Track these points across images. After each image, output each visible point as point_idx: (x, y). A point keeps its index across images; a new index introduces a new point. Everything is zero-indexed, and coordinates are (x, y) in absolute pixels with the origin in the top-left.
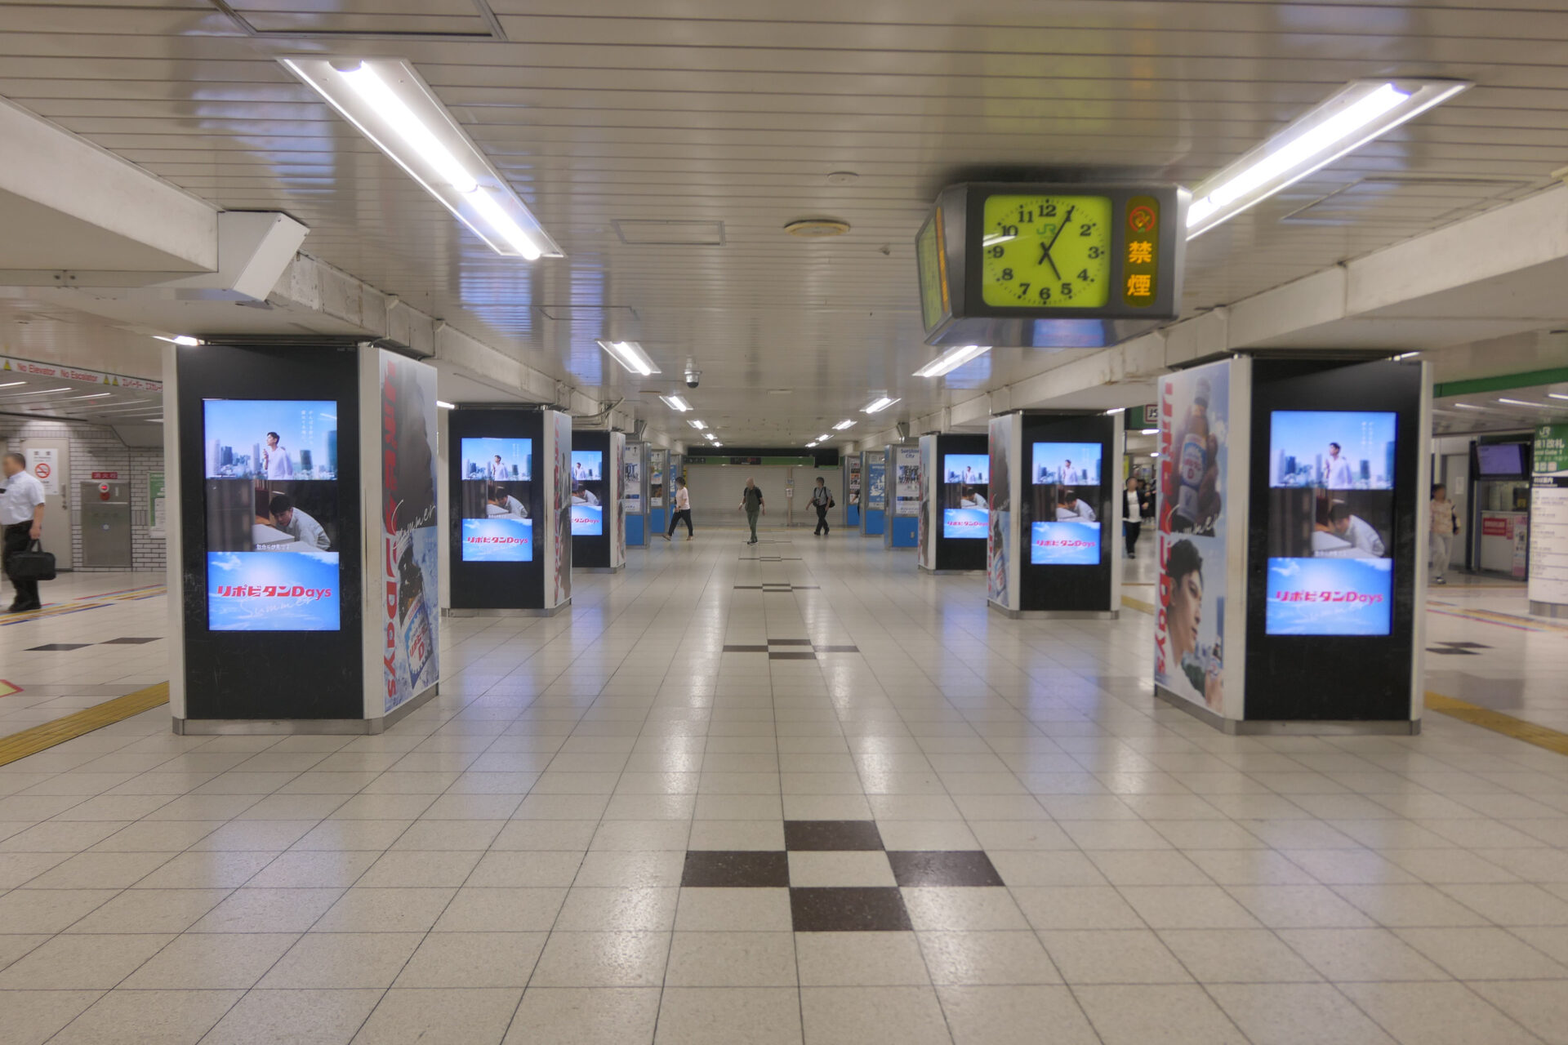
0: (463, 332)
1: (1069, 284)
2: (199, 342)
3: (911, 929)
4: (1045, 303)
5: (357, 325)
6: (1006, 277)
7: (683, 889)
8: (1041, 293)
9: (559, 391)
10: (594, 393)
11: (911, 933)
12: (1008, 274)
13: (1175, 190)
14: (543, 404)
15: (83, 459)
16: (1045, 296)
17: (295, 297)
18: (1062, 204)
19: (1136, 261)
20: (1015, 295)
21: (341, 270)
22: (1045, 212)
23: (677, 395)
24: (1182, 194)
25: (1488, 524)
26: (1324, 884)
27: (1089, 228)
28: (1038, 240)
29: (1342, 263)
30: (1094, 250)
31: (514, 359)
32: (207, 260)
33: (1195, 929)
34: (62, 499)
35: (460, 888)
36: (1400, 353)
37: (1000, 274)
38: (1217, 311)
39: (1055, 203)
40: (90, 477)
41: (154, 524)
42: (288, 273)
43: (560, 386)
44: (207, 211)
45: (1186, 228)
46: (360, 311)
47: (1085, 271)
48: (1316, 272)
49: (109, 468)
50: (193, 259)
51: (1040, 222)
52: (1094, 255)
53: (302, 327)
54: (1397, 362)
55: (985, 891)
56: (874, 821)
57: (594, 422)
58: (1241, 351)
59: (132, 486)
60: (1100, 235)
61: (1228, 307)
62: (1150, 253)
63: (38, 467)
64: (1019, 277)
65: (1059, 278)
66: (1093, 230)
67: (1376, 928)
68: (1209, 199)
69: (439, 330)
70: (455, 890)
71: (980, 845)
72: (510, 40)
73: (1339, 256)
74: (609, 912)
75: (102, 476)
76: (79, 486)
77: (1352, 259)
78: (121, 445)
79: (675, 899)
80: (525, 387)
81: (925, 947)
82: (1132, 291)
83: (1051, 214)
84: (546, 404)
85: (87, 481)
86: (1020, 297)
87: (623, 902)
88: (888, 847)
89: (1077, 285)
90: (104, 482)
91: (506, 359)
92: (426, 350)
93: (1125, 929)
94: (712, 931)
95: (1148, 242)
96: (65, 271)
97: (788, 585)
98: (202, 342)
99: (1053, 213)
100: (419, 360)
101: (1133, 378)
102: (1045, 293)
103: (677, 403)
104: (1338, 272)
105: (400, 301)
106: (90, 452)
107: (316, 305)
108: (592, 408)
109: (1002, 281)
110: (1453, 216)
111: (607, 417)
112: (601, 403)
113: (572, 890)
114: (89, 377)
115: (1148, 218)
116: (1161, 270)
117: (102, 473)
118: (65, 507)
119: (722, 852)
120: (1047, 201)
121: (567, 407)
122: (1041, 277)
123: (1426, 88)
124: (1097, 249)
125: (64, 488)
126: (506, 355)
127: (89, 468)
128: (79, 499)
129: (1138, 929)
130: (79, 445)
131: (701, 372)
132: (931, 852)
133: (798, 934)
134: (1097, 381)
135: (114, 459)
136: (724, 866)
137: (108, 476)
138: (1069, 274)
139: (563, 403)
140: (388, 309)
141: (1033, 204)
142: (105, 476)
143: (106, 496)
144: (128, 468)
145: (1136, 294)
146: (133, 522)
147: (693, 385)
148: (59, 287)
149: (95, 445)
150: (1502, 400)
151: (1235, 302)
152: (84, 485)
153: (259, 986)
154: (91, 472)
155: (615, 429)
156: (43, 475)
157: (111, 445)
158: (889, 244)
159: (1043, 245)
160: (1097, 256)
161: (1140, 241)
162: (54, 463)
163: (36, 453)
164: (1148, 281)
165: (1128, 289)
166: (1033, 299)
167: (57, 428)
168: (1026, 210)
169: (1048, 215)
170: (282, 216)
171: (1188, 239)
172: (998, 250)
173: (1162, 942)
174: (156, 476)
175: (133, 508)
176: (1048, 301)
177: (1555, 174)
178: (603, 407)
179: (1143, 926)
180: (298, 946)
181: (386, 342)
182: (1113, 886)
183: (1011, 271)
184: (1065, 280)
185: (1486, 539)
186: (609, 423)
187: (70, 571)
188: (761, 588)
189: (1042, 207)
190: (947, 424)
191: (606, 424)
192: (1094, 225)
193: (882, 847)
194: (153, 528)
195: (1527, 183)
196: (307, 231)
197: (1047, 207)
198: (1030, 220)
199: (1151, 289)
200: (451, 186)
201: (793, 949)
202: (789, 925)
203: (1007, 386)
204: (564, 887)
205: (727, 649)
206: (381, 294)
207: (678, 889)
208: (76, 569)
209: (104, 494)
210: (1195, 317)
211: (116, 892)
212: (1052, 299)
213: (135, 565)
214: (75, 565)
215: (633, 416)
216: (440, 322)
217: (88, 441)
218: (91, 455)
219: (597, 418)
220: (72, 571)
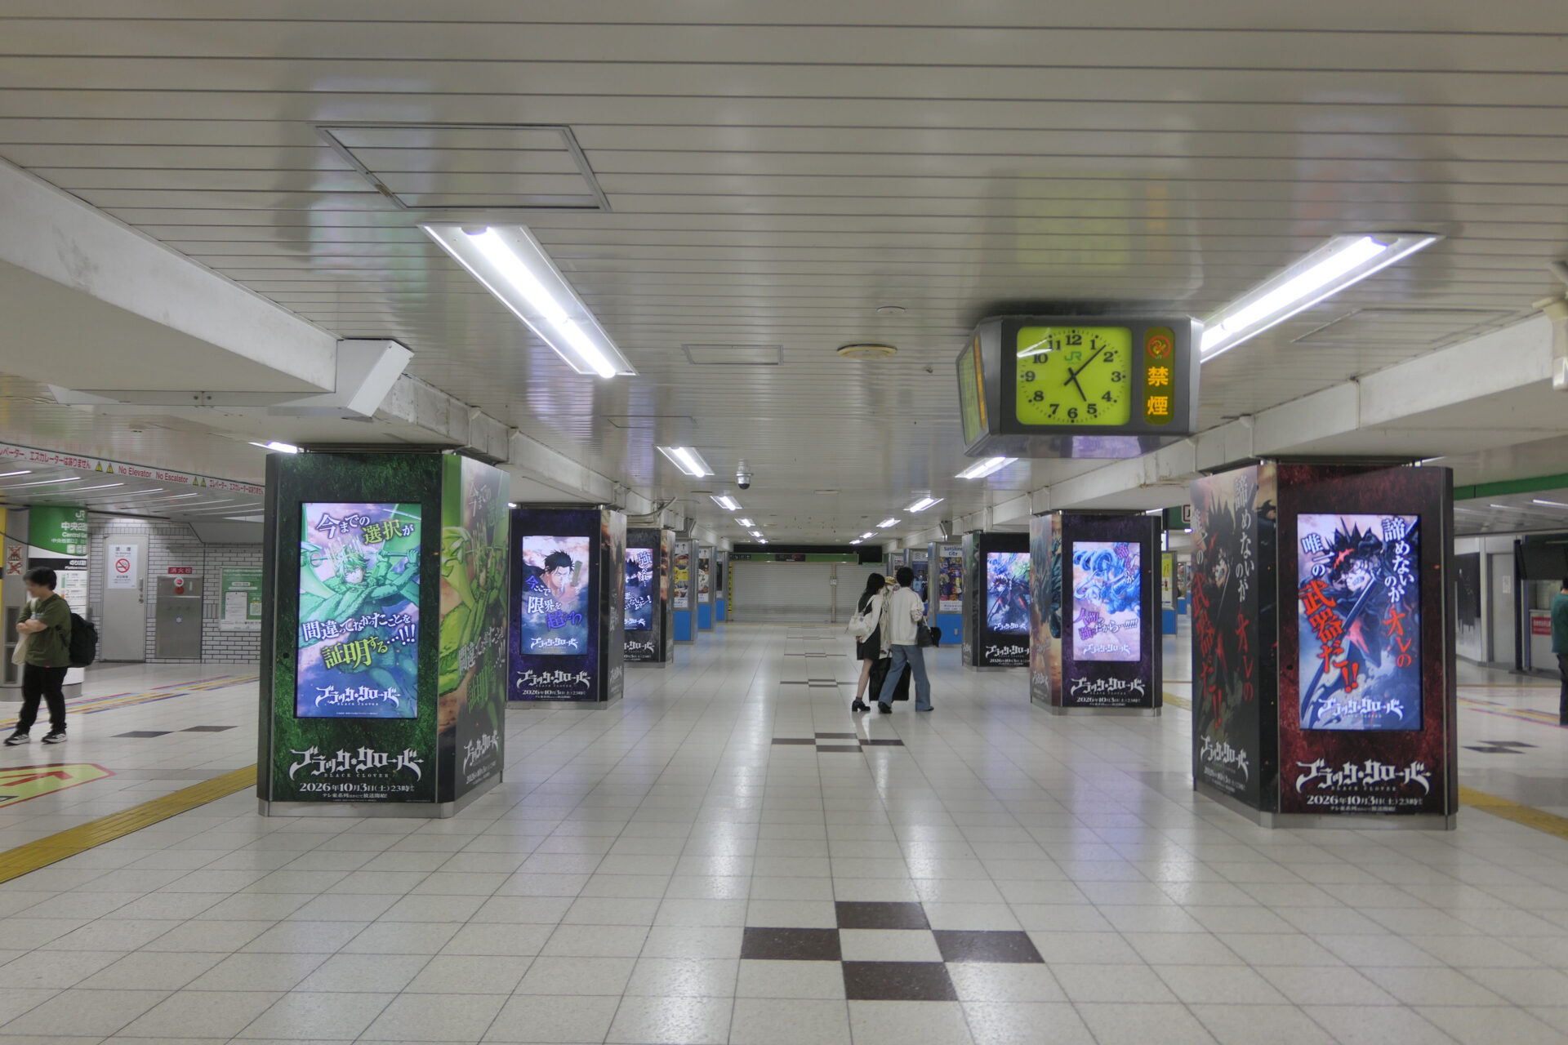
0: (533, 439)
1: (1094, 405)
2: (298, 450)
3: (957, 1000)
4: (1073, 421)
5: (444, 435)
6: (1038, 398)
7: (742, 960)
8: (1069, 413)
9: (616, 491)
10: (647, 493)
11: (957, 1002)
12: (1039, 396)
13: (1190, 320)
14: (600, 504)
15: (161, 554)
16: (1073, 415)
17: (395, 413)
18: (1087, 334)
19: (1154, 385)
20: (1046, 414)
21: (433, 386)
22: (1072, 340)
23: (727, 495)
24: (1195, 324)
25: (1536, 623)
26: (1351, 966)
27: (1112, 355)
28: (1065, 366)
29: (1354, 379)
30: (1116, 374)
31: (577, 462)
32: (327, 384)
33: (1225, 1004)
34: (139, 593)
35: (537, 956)
36: (1420, 459)
37: (1032, 396)
38: (1243, 420)
39: (1080, 334)
40: (167, 571)
41: (223, 617)
42: (392, 392)
43: (617, 486)
44: (328, 339)
45: (1200, 351)
46: (447, 423)
47: (1108, 393)
48: (1332, 386)
49: (185, 563)
50: (317, 382)
51: (1067, 350)
52: (1116, 379)
53: (397, 438)
54: (1418, 468)
55: (1025, 967)
56: (920, 903)
57: (647, 521)
58: (1266, 457)
59: (205, 580)
60: (1121, 361)
61: (1252, 417)
62: (1166, 377)
63: (119, 562)
64: (1050, 398)
65: (1085, 400)
66: (1115, 357)
67: (1398, 1006)
68: (1222, 326)
69: (513, 438)
70: (531, 959)
71: (1021, 926)
72: (614, 210)
73: (1352, 371)
74: (675, 980)
75: (178, 571)
76: (156, 580)
77: (1363, 375)
78: (198, 542)
79: (736, 970)
80: (586, 488)
81: (970, 1015)
82: (1151, 410)
83: (1077, 343)
84: (603, 504)
85: (164, 575)
86: (1050, 416)
87: (688, 971)
88: (934, 926)
89: (1102, 405)
90: (179, 577)
91: (568, 460)
92: (502, 457)
93: (1158, 1003)
94: (771, 998)
95: (1165, 368)
96: (203, 392)
97: (834, 681)
98: (302, 450)
99: (1079, 342)
100: (494, 465)
101: (1167, 482)
102: (1073, 413)
103: (728, 503)
104: (1352, 385)
105: (482, 412)
106: (168, 548)
107: (411, 418)
108: (645, 506)
109: (1034, 402)
110: (1450, 339)
111: (659, 516)
112: (654, 502)
113: (640, 960)
114: (181, 479)
115: (1165, 346)
116: (1176, 391)
117: (177, 568)
118: (141, 601)
119: (777, 929)
120: (1074, 332)
121: (623, 507)
122: (1068, 398)
123: (1401, 240)
124: (1119, 374)
125: (141, 582)
126: (570, 458)
127: (166, 563)
128: (155, 593)
129: (1171, 1003)
130: (159, 541)
131: (752, 474)
132: (974, 932)
133: (850, 1001)
134: (1132, 484)
135: (190, 555)
136: (780, 941)
137: (184, 571)
138: (1093, 396)
139: (619, 503)
140: (470, 420)
141: (1061, 334)
142: (181, 571)
143: (180, 591)
144: (202, 563)
145: (1155, 413)
146: (205, 616)
147: (745, 486)
148: (196, 406)
149: (173, 541)
150: (1535, 501)
151: (1259, 412)
152: (161, 580)
153: (363, 1037)
154: (167, 567)
155: (666, 527)
156: (123, 570)
157: (188, 542)
158: (932, 363)
159: (1070, 370)
160: (1119, 379)
161: (1158, 367)
162: (133, 559)
163: (118, 549)
164: (1166, 402)
165: (1148, 409)
166: (1061, 418)
167: (139, 525)
168: (1055, 339)
169: (1074, 343)
170: (393, 343)
171: (1202, 361)
172: (1030, 374)
173: (1193, 1015)
174: (228, 571)
175: (205, 602)
176: (1075, 420)
177: (1536, 305)
178: (655, 506)
179: (1175, 1000)
180: (394, 1004)
181: (466, 449)
182: (1149, 965)
183: (1042, 393)
184: (1090, 400)
185: (1535, 638)
186: (662, 521)
187: (143, 662)
188: (807, 683)
189: (1069, 337)
190: (989, 523)
191: (657, 523)
192: (1116, 352)
193: (928, 927)
194: (223, 620)
195: (1512, 313)
196: (410, 354)
197: (1074, 337)
198: (1059, 348)
199: (1168, 410)
200: (545, 318)
201: (846, 1014)
202: (842, 994)
203: (1047, 487)
204: (633, 958)
205: (776, 741)
206: (465, 406)
207: (738, 960)
208: (148, 660)
209: (178, 588)
210: (1223, 424)
211: (226, 955)
212: (1079, 418)
213: (203, 657)
214: (148, 656)
215: (683, 515)
216: (514, 430)
217: (167, 537)
218: (168, 551)
219: (649, 517)
220: (145, 662)
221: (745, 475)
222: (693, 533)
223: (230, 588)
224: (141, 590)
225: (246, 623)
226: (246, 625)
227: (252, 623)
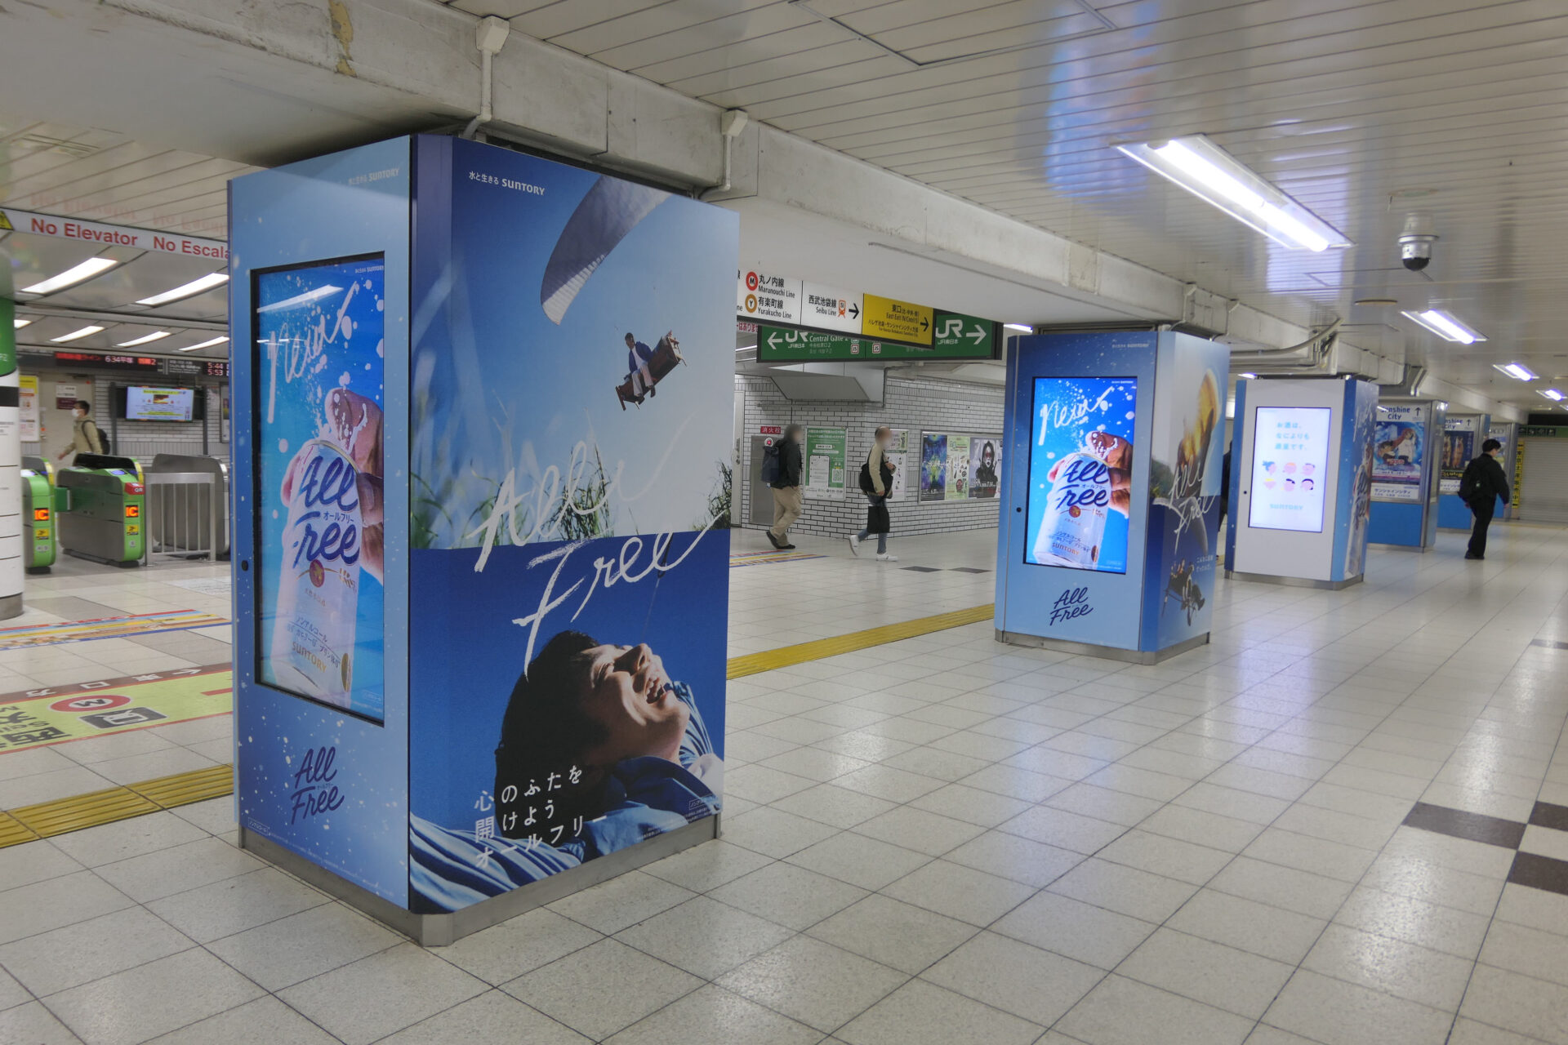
9: (1193, 301)
15: (755, 412)
23: (1436, 308)
34: (737, 453)
40: (758, 430)
41: (808, 484)
43: (1195, 292)
49: (775, 422)
75: (768, 430)
76: (750, 440)
78: (783, 398)
85: (756, 435)
90: (769, 437)
103: (1445, 326)
106: (759, 405)
117: (768, 428)
118: (737, 461)
121: (1221, 334)
125: (739, 442)
127: (758, 421)
128: (749, 454)
130: (753, 398)
135: (778, 413)
137: (773, 431)
142: (771, 430)
147: (1417, 264)
149: (765, 398)
152: (754, 439)
154: (759, 426)
157: (776, 399)
174: (812, 431)
208: (743, 525)
214: (743, 521)
216: (732, 113)
217: (759, 393)
218: (761, 408)
219: (1304, 352)
220: (741, 527)
221: (1419, 238)
222: (1425, 387)
223: (814, 451)
224: (738, 450)
225: (828, 491)
226: (828, 494)
227: (833, 491)
